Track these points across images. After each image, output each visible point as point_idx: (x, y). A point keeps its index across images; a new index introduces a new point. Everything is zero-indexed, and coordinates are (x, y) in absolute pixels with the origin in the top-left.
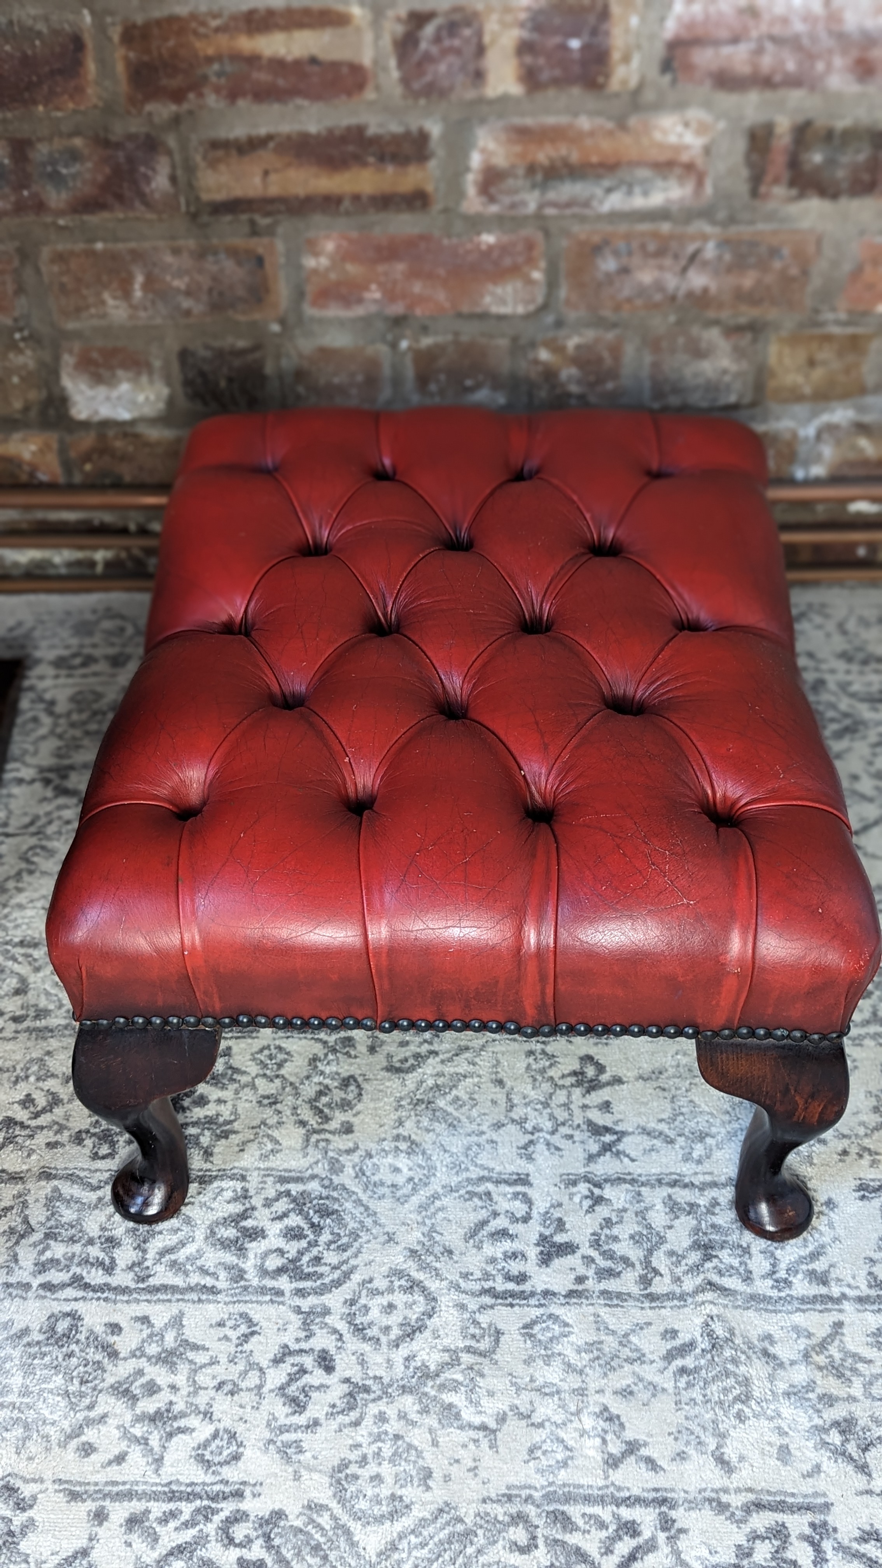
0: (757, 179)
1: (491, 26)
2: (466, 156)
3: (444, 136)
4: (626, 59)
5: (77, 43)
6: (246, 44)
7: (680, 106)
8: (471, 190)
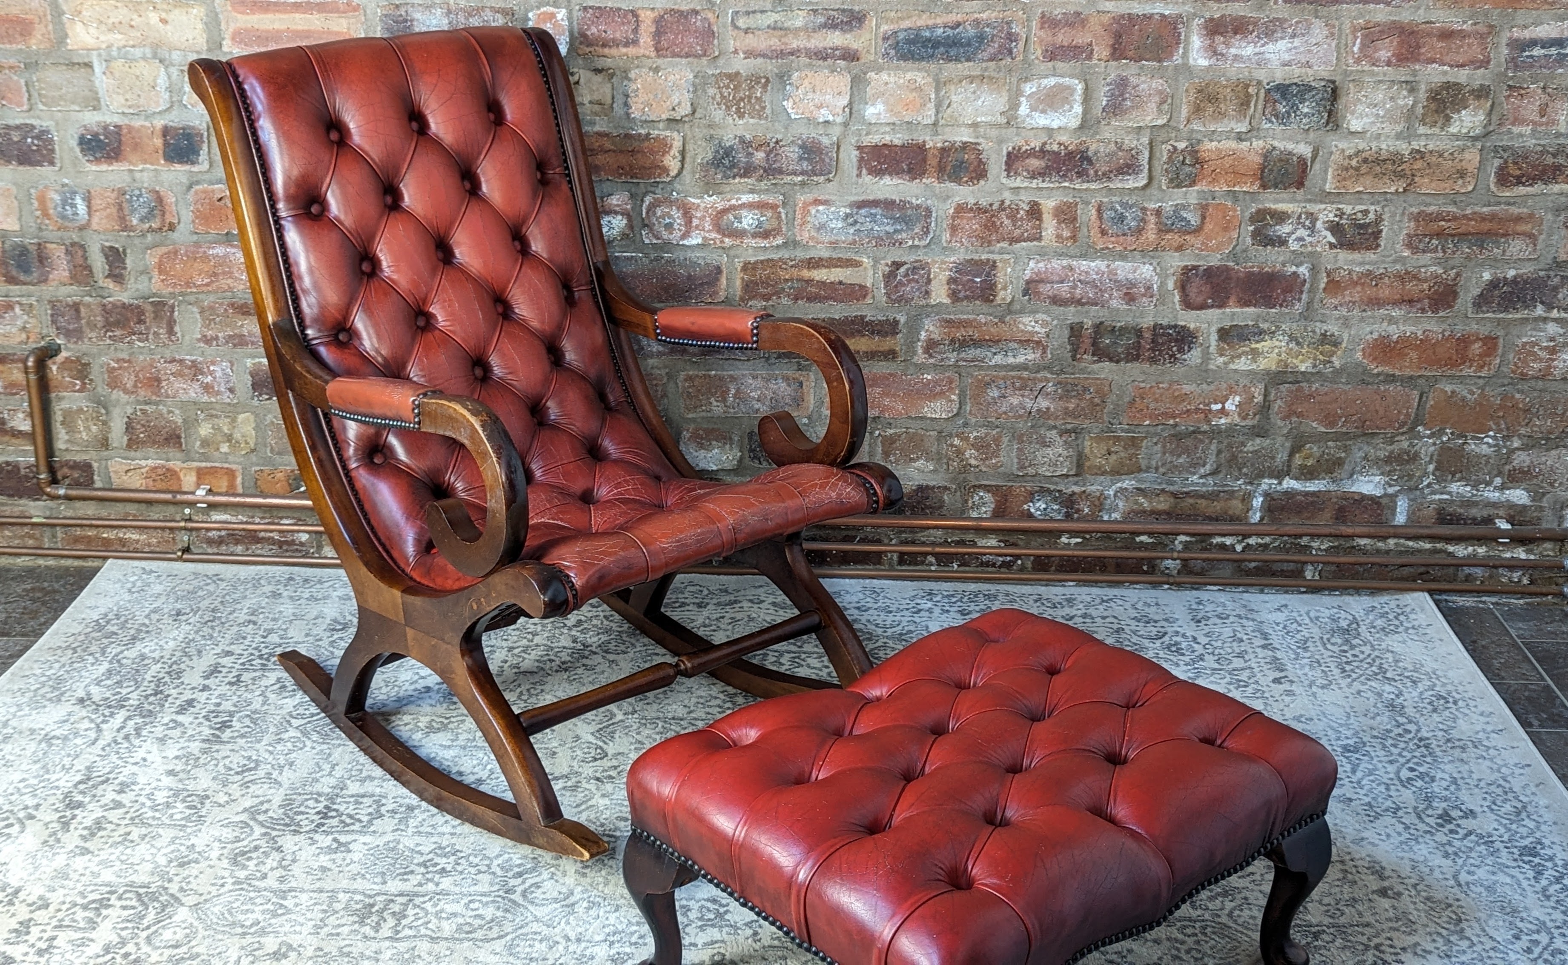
0: (1075, 351)
1: (935, 270)
2: (919, 333)
3: (906, 323)
4: (1005, 288)
5: (719, 271)
6: (806, 274)
7: (1034, 312)
8: (920, 351)
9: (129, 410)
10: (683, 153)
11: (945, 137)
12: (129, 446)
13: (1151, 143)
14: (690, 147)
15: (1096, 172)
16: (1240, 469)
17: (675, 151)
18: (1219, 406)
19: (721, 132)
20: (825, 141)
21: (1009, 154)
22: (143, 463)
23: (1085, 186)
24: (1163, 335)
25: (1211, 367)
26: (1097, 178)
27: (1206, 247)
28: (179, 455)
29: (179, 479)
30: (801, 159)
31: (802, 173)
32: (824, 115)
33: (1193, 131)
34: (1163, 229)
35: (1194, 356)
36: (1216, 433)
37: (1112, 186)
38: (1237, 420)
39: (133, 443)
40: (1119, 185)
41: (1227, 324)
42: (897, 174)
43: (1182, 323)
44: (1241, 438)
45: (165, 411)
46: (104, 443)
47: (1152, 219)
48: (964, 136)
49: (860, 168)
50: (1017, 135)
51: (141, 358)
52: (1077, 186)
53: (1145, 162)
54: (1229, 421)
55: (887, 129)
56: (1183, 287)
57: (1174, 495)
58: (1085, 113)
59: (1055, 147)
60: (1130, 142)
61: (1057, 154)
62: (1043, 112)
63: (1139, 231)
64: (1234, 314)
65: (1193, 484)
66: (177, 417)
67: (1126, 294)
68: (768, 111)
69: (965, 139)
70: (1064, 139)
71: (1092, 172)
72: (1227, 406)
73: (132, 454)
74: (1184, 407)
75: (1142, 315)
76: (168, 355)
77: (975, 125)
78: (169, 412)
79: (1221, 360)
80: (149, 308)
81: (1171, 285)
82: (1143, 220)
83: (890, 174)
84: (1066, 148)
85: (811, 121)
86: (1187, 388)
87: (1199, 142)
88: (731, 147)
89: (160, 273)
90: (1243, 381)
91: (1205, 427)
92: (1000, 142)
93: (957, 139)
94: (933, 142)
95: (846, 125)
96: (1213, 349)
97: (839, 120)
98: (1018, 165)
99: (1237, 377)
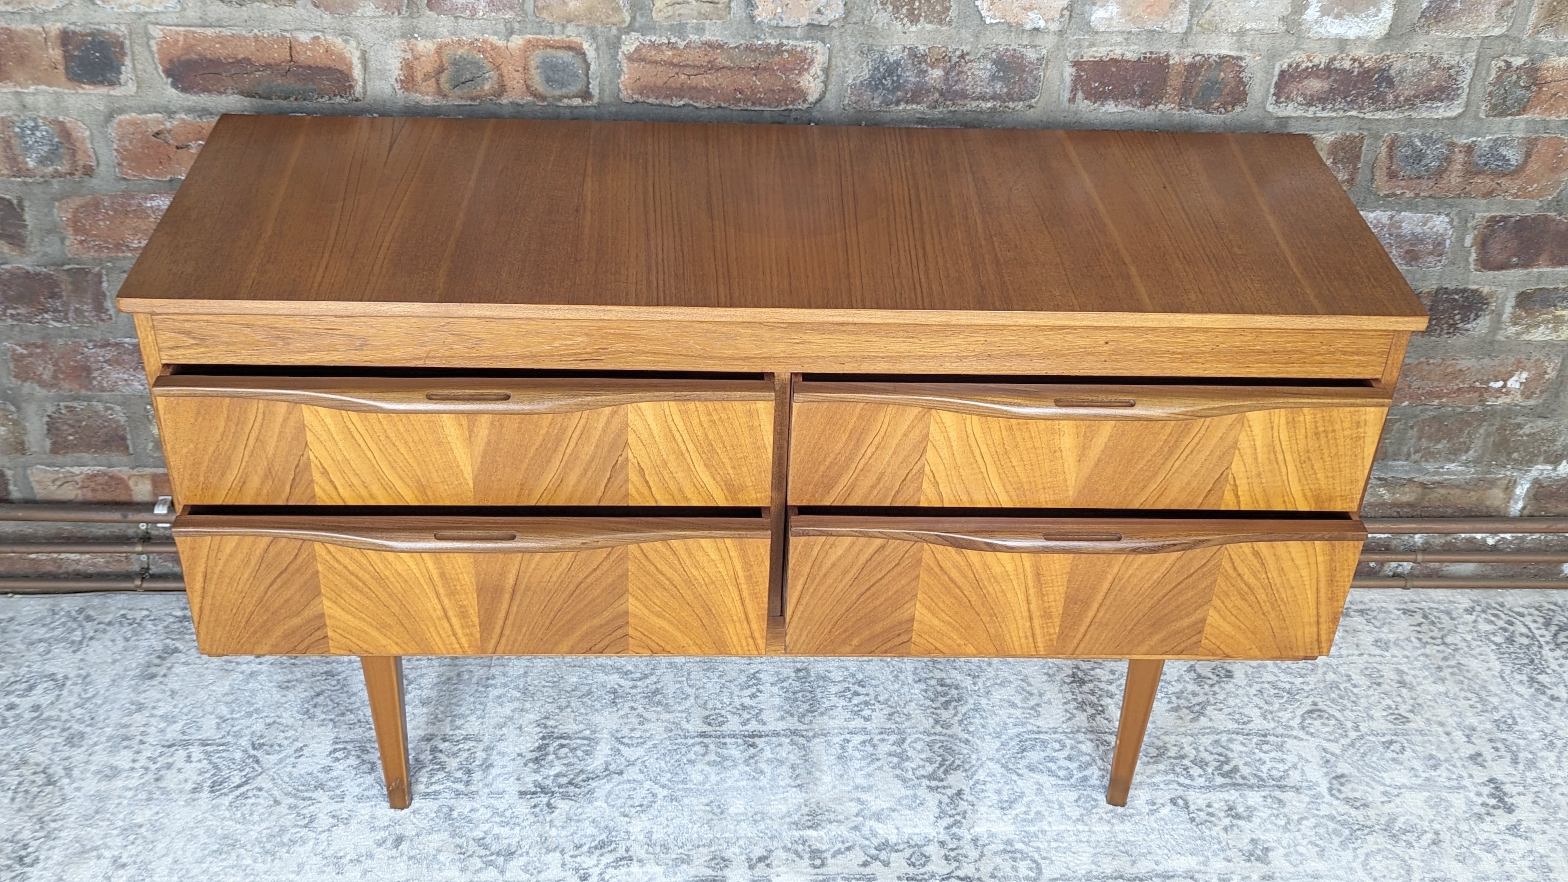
9: (50, 409)
10: (826, 71)
11: (1197, 50)
12: (54, 451)
13: (1477, 60)
14: (837, 61)
15: (1396, 97)
16: (1509, 454)
17: (816, 69)
18: (1501, 384)
19: (883, 42)
20: (1031, 55)
21: (1282, 73)
22: (76, 470)
23: (1379, 115)
24: (1447, 300)
25: (1500, 337)
26: (1397, 105)
27: (1522, 192)
28: (124, 459)
29: (127, 488)
30: (993, 78)
31: (993, 98)
32: (1034, 20)
33: (1537, 43)
34: (1471, 171)
35: (1480, 326)
36: (1488, 414)
37: (1414, 115)
38: (1519, 398)
39: (59, 447)
40: (1425, 115)
41: (1531, 287)
42: (1125, 98)
43: (1474, 287)
44: (1519, 420)
45: (100, 407)
46: (20, 447)
47: (1460, 157)
48: (1222, 47)
49: (1074, 90)
50: (1296, 48)
51: (60, 342)
52: (1368, 116)
53: (1465, 85)
54: (1508, 400)
55: (1119, 39)
56: (1483, 243)
57: (1423, 485)
58: (1396, 18)
59: (1347, 64)
60: (1449, 58)
61: (1348, 73)
62: (1339, 16)
63: (1440, 173)
64: (1541, 274)
65: (1449, 472)
66: (119, 415)
67: (1407, 252)
68: (953, 13)
69: (1224, 52)
70: (1360, 53)
71: (1391, 97)
72: (1509, 384)
73: (60, 459)
74: (1457, 384)
75: (1424, 278)
76: (98, 337)
77: (1242, 33)
78: (107, 409)
79: (1513, 329)
80: (64, 277)
81: (1468, 241)
82: (1448, 159)
83: (1115, 99)
84: (1361, 65)
85: (1014, 28)
86: (1465, 363)
87: (1544, 56)
88: (897, 63)
89: (77, 231)
90: (1536, 355)
91: (1477, 408)
92: (1273, 56)
93: (1214, 51)
94: (1180, 57)
95: (1061, 33)
96: (1506, 317)
97: (1054, 27)
98: (1293, 88)
99: (1530, 348)
